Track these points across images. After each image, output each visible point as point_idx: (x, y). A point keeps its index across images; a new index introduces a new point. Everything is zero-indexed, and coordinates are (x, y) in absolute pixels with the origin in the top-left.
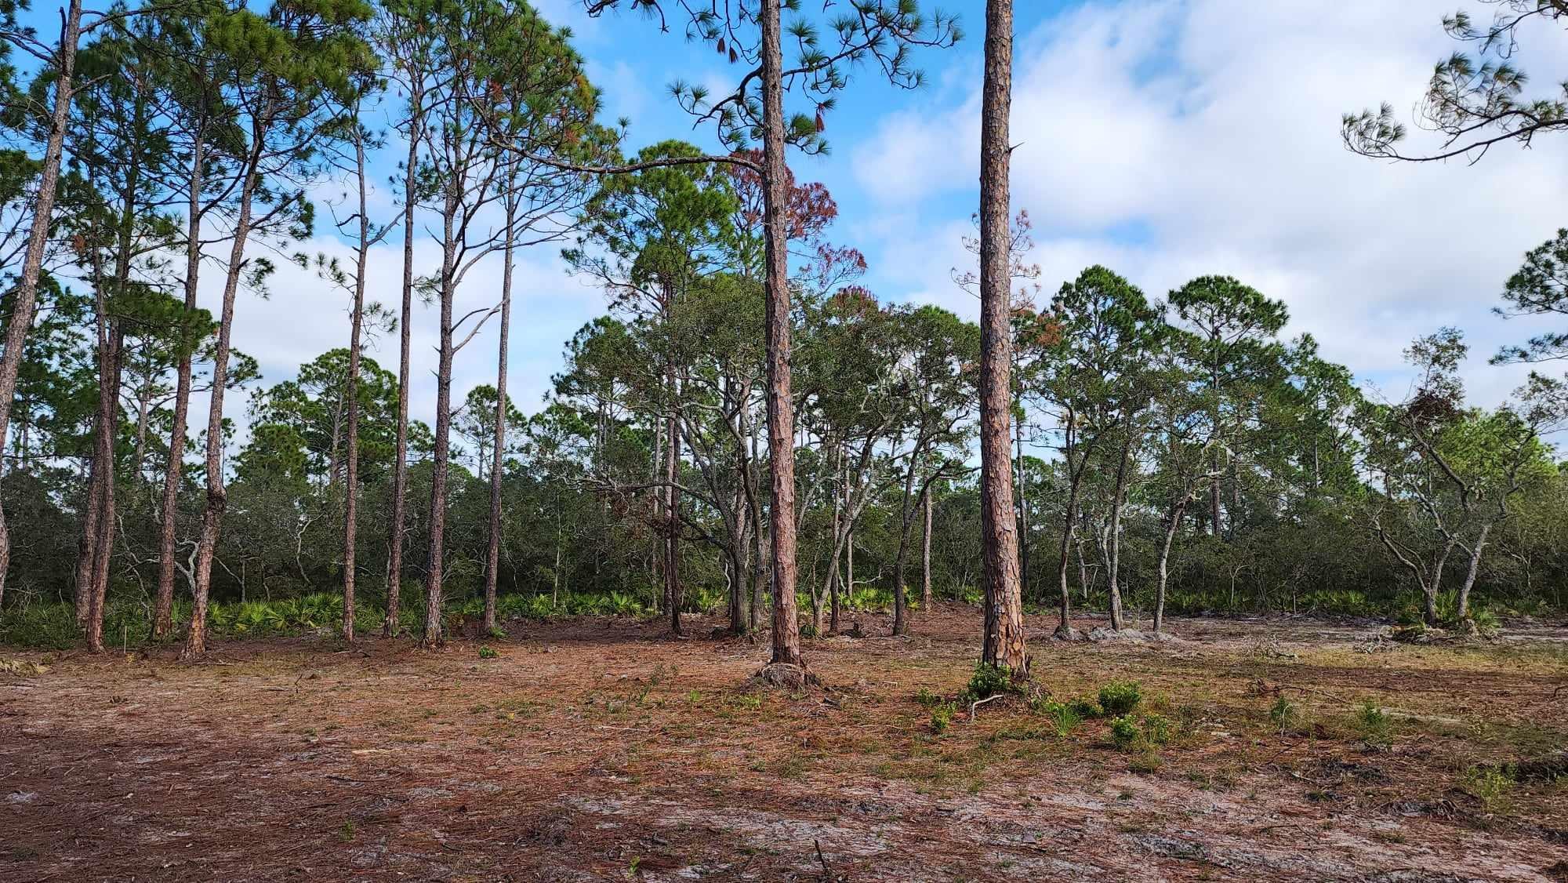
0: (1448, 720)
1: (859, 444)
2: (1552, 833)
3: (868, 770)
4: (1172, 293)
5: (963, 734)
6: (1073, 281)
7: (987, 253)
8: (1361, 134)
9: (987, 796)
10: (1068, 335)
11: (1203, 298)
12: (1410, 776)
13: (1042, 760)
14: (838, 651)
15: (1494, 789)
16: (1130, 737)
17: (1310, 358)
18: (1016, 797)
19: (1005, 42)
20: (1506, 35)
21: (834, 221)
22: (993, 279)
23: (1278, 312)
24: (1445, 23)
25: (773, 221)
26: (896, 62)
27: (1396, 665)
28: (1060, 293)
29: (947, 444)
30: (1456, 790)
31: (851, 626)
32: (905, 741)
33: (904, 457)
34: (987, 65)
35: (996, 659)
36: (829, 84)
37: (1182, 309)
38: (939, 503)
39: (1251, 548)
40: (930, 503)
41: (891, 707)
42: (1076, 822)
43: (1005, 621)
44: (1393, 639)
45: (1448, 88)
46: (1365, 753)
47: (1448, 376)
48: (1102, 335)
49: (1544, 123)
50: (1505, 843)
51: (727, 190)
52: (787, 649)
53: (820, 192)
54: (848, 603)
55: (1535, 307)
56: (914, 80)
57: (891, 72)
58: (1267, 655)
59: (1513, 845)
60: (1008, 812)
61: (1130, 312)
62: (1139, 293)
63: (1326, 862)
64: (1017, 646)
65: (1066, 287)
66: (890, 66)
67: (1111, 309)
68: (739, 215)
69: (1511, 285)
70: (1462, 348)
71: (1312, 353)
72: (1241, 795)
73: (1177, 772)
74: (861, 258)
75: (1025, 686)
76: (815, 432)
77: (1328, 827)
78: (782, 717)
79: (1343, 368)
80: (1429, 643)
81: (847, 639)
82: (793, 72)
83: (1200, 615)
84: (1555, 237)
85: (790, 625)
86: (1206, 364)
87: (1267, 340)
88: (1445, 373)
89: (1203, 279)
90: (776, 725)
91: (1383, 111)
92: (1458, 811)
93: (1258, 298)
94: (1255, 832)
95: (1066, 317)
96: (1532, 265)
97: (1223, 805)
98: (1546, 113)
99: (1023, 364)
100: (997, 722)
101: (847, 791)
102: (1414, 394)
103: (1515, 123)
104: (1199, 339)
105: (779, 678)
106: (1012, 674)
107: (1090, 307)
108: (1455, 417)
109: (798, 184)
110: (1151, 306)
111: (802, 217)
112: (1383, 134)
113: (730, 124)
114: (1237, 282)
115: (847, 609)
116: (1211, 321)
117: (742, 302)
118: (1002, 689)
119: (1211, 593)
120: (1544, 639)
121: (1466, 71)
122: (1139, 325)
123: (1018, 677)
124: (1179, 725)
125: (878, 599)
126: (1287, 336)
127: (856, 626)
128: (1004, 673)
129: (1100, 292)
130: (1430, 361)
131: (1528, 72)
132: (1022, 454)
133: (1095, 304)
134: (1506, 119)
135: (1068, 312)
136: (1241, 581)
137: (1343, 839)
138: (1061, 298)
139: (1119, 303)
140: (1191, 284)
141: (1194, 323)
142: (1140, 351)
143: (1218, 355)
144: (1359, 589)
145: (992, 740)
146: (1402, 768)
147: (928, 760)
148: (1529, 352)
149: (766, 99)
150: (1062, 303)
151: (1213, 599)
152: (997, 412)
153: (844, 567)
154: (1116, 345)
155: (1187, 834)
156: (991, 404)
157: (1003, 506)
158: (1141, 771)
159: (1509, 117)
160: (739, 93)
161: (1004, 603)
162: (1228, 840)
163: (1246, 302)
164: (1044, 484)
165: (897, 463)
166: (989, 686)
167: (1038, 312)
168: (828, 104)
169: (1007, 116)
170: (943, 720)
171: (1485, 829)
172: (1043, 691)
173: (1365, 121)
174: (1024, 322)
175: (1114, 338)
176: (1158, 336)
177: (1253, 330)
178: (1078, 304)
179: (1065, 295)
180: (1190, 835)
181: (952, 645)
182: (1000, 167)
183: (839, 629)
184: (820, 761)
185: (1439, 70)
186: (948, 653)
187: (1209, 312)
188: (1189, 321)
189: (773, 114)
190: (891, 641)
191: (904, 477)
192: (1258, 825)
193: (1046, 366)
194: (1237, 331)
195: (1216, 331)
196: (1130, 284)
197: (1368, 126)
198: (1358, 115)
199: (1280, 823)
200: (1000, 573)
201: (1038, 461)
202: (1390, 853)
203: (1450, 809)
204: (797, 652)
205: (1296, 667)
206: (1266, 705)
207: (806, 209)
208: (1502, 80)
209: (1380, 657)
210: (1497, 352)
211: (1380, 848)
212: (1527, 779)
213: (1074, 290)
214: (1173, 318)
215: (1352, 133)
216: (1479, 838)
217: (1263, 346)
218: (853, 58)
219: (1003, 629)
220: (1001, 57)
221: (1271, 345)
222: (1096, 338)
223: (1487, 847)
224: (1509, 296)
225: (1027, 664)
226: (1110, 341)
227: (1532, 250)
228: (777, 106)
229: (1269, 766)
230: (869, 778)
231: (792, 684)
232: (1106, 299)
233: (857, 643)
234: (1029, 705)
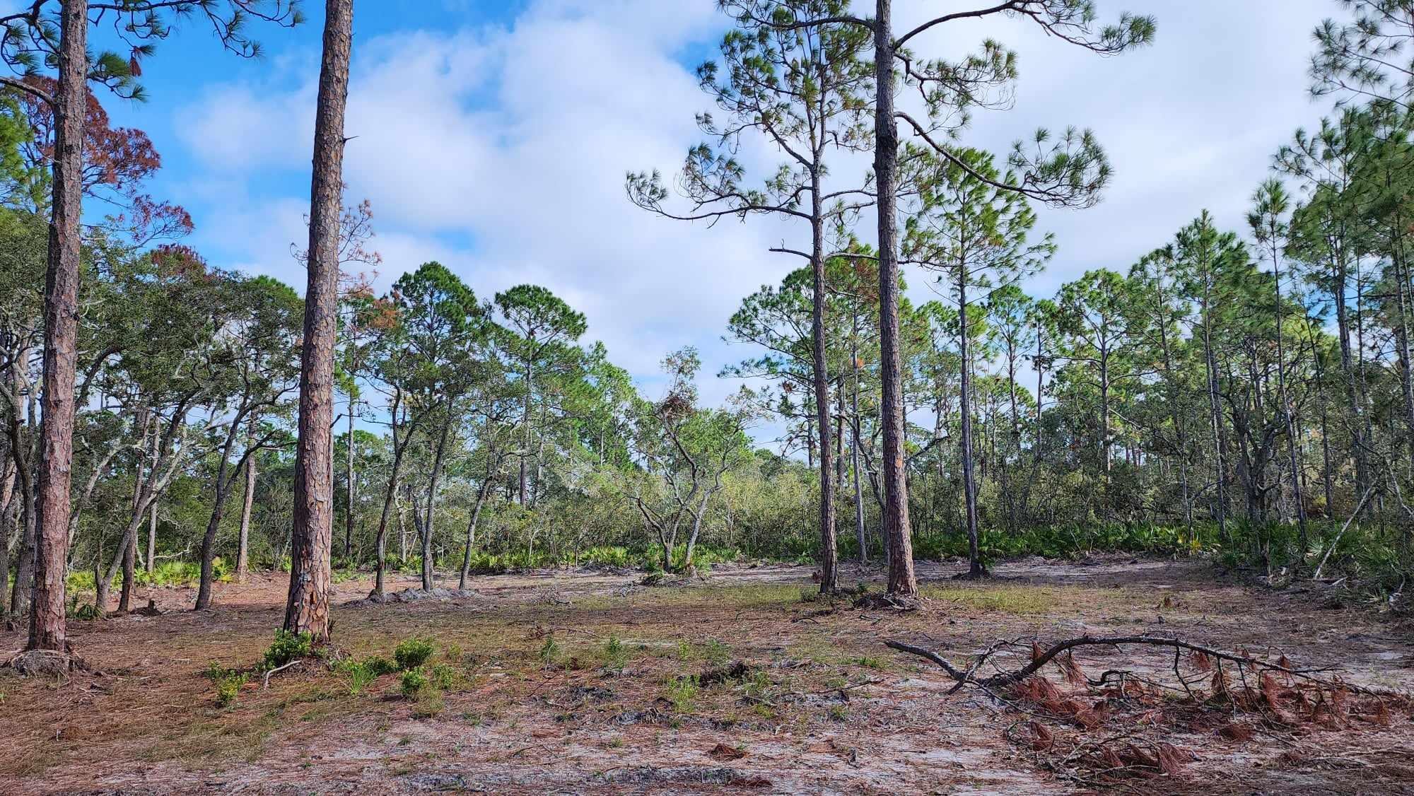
0: (667, 645)
1: (170, 411)
2: (717, 724)
3: (132, 755)
4: (498, 295)
5: (252, 704)
6: (412, 273)
7: (316, 232)
8: (639, 189)
9: (265, 762)
10: (406, 321)
11: (522, 304)
12: (632, 692)
13: (330, 719)
14: (124, 631)
15: (684, 695)
16: (416, 688)
17: (601, 361)
18: (296, 759)
19: (343, 38)
20: (734, 137)
21: (156, 172)
22: (321, 258)
23: (580, 322)
24: (697, 118)
25: (65, 160)
26: (231, 27)
27: (640, 604)
28: (400, 282)
29: (274, 415)
30: (661, 699)
31: (145, 604)
32: (184, 719)
33: (224, 427)
34: (325, 54)
35: (297, 626)
36: (148, 30)
37: (506, 309)
38: (264, 474)
39: (547, 514)
40: (253, 474)
41: (175, 684)
42: (353, 774)
43: (309, 589)
44: (641, 584)
45: (698, 168)
46: (603, 678)
47: (689, 383)
48: (436, 325)
49: (753, 206)
50: (687, 735)
51: (16, 116)
52: (48, 634)
53: (140, 141)
54: (146, 579)
55: (746, 339)
56: (250, 50)
57: (224, 35)
58: (549, 603)
59: (692, 736)
60: (285, 776)
61: (461, 307)
62: (470, 292)
63: (561, 772)
64: (320, 612)
65: (406, 277)
66: (223, 30)
67: (444, 303)
68: (32, 145)
69: (732, 321)
70: (698, 362)
71: (602, 357)
72: (506, 724)
73: (453, 714)
74: (187, 217)
75: (325, 650)
76: (115, 395)
77: (567, 742)
78: (32, 710)
79: (625, 371)
80: (665, 585)
81: (138, 618)
82: (104, 7)
83: (503, 573)
84: (759, 290)
85: (54, 608)
86: (523, 359)
87: (571, 344)
88: (686, 380)
89: (523, 287)
90: (23, 720)
91: (654, 175)
92: (660, 716)
93: (565, 309)
94: (509, 757)
95: (404, 305)
96: (745, 308)
97: (487, 737)
98: (755, 200)
99: (359, 343)
100: (289, 687)
101: (102, 782)
102: (667, 395)
103: (737, 202)
104: (518, 337)
105: (34, 667)
106: (313, 639)
107: (427, 299)
108: (691, 413)
109: (113, 126)
110: (480, 304)
111: (116, 163)
112: (653, 192)
113: (18, 44)
114: (550, 294)
115: (144, 585)
116: (529, 323)
117: (24, 244)
118: (301, 655)
119: (513, 553)
120: (737, 578)
121: (709, 158)
122: (469, 319)
123: (319, 641)
124: (461, 672)
125: (186, 573)
126: (585, 342)
127: (152, 603)
128: (305, 639)
129: (436, 286)
130: (677, 370)
131: (745, 167)
132: (354, 429)
133: (432, 296)
134: (731, 199)
135: (406, 300)
136: (538, 542)
137: (576, 750)
138: (401, 286)
139: (453, 298)
140: (514, 290)
141: (514, 323)
142: (468, 343)
143: (533, 354)
144: (623, 545)
145: (283, 706)
146: (627, 686)
147: (206, 736)
148: (741, 370)
149: (64, 26)
150: (400, 292)
151: (514, 558)
152: (317, 386)
153: (144, 541)
154: (447, 335)
155: (453, 767)
156: (311, 379)
157: (318, 478)
158: (421, 717)
159: (734, 197)
160: (31, 12)
161: (311, 572)
162: (486, 767)
163: (557, 310)
164: (374, 457)
165: (219, 432)
166: (288, 653)
167: (377, 296)
168: (145, 50)
169: (343, 108)
170: (230, 693)
171: (675, 726)
172: (343, 653)
173: (641, 180)
174: (364, 304)
175: (447, 328)
176: (484, 331)
177: (561, 334)
178: (415, 294)
179: (404, 285)
180: (455, 768)
181: (262, 616)
182: (333, 155)
183: (130, 608)
184: (74, 753)
185: (691, 152)
186: (255, 623)
187: (527, 315)
188: (511, 321)
189: (73, 45)
190: (193, 617)
191: (222, 447)
192: (513, 750)
193: (382, 347)
194: (549, 333)
195: (532, 332)
196: (463, 282)
197: (644, 184)
198: (637, 175)
199: (530, 745)
200: (308, 542)
201: (370, 436)
202: (609, 756)
203: (654, 714)
204: (61, 636)
205: (569, 612)
206: (539, 645)
207: (121, 155)
208: (730, 170)
209: (630, 598)
210: (722, 368)
211: (602, 754)
212: (708, 684)
213: (412, 281)
214: (497, 316)
215: (633, 188)
216: (671, 734)
217: (568, 348)
218: (179, 10)
219: (307, 597)
220: (340, 51)
221: (574, 348)
222: (430, 327)
223: (675, 741)
224: (731, 328)
225: (330, 629)
226: (443, 331)
227: (746, 297)
228: (79, 36)
229: (530, 697)
230: (132, 764)
231: (51, 672)
232: (440, 293)
233: (149, 621)
234: (328, 668)
